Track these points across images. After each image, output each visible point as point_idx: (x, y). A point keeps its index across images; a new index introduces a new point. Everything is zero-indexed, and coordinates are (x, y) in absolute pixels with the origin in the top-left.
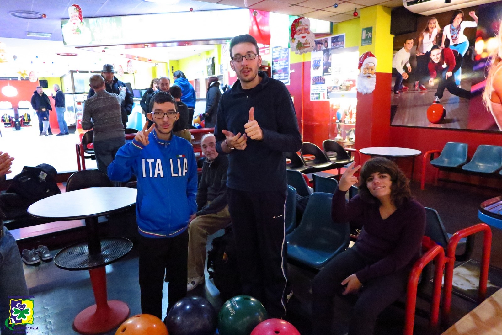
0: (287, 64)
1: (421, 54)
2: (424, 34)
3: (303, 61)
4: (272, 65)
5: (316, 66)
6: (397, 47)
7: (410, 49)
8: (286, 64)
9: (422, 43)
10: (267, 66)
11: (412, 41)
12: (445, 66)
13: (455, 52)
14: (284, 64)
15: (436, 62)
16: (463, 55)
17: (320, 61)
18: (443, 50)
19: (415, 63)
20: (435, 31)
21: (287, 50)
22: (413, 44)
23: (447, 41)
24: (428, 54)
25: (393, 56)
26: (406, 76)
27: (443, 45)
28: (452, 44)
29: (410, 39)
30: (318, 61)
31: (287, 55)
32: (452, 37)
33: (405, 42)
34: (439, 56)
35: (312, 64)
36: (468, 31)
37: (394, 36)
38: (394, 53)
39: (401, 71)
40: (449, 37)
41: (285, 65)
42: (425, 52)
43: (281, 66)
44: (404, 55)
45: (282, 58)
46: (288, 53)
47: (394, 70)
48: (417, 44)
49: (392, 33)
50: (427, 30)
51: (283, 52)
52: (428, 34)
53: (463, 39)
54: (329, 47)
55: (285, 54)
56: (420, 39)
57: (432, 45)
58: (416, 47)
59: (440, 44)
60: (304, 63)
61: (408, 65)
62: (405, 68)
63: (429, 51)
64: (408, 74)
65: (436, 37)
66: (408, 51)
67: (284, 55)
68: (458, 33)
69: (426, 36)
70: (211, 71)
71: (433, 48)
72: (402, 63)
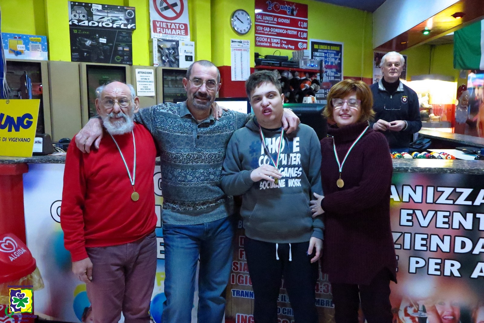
0: (339, 75)
8: (336, 75)
14: (333, 74)
21: (340, 54)
31: (340, 61)
41: (335, 77)
43: (329, 76)
45: (330, 64)
46: (340, 59)
51: (333, 55)
55: (336, 59)
67: (333, 60)
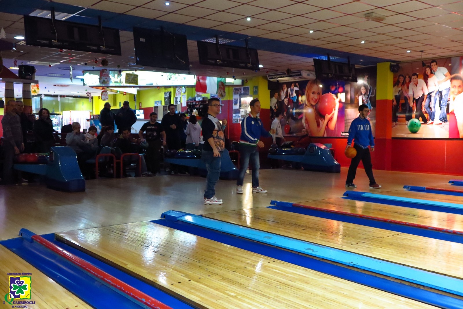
1: (281, 100)
2: (282, 91)
3: (228, 99)
5: (236, 103)
6: (272, 96)
7: (276, 97)
9: (281, 95)
10: (207, 101)
11: (277, 94)
12: (289, 106)
13: (293, 100)
15: (286, 104)
16: (295, 102)
17: (238, 100)
18: (288, 99)
19: (279, 104)
20: (285, 90)
22: (277, 95)
23: (290, 95)
24: (283, 100)
25: (270, 101)
26: (275, 111)
27: (288, 97)
28: (291, 97)
29: (276, 93)
30: (236, 100)
32: (291, 93)
33: (275, 94)
34: (287, 102)
35: (233, 101)
36: (296, 92)
37: (270, 90)
38: (270, 99)
39: (274, 108)
40: (290, 94)
42: (282, 99)
44: (274, 100)
47: (271, 107)
48: (280, 96)
49: (269, 89)
50: (283, 89)
52: (283, 91)
53: (295, 95)
54: (242, 92)
56: (280, 93)
57: (284, 97)
58: (279, 97)
59: (287, 96)
60: (229, 100)
61: (276, 105)
62: (275, 107)
63: (284, 99)
64: (277, 110)
65: (286, 93)
66: (276, 98)
68: (293, 92)
69: (282, 92)
70: (168, 101)
71: (285, 98)
72: (274, 104)
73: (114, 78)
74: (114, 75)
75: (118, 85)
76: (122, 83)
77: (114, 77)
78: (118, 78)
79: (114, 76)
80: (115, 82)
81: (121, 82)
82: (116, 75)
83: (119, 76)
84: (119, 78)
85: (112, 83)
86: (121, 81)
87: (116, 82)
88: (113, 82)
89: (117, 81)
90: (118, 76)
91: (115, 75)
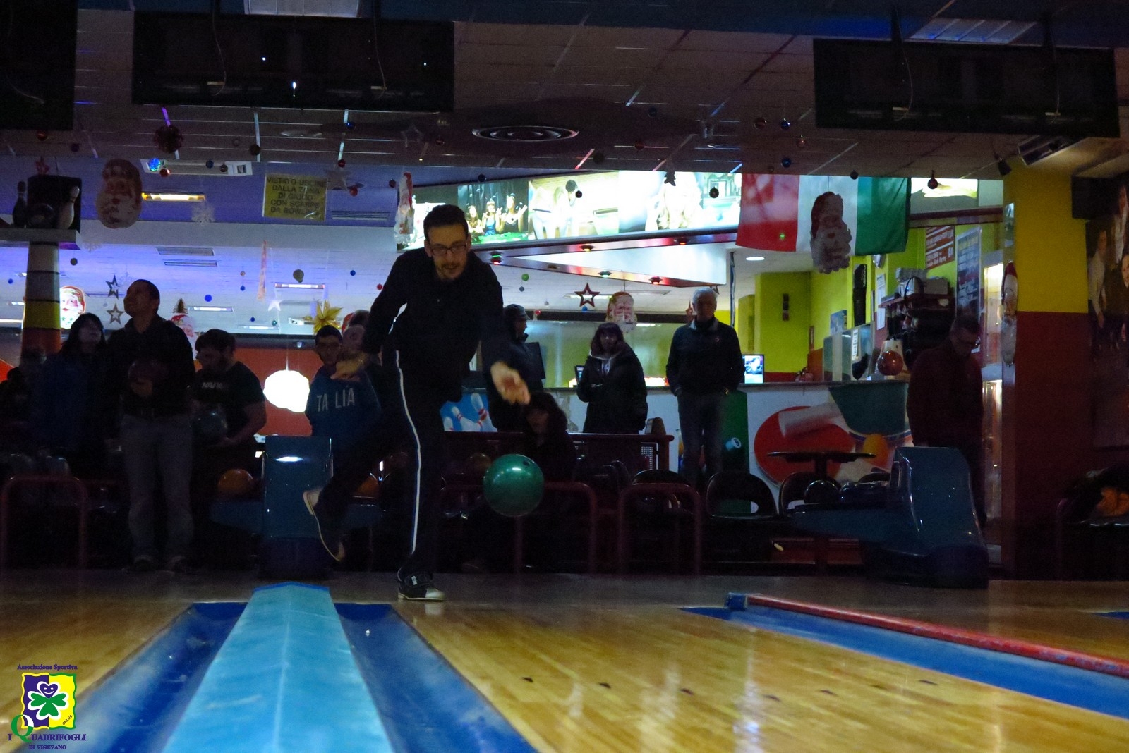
4: (958, 293)
73: (503, 211)
74: (505, 200)
75: (513, 238)
76: (530, 233)
77: (504, 207)
78: (516, 211)
79: (501, 205)
80: (509, 228)
81: (527, 226)
82: (510, 200)
83: (521, 203)
84: (521, 212)
85: (497, 233)
86: (529, 221)
87: (511, 225)
88: (499, 228)
89: (511, 222)
90: (516, 203)
91: (508, 196)
